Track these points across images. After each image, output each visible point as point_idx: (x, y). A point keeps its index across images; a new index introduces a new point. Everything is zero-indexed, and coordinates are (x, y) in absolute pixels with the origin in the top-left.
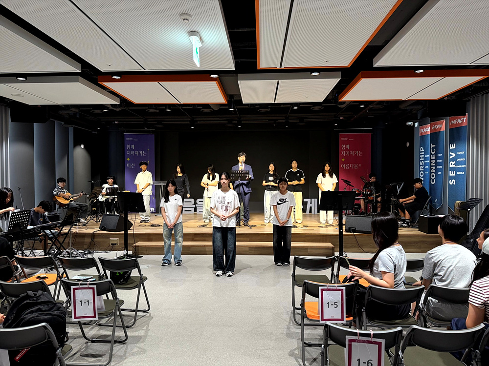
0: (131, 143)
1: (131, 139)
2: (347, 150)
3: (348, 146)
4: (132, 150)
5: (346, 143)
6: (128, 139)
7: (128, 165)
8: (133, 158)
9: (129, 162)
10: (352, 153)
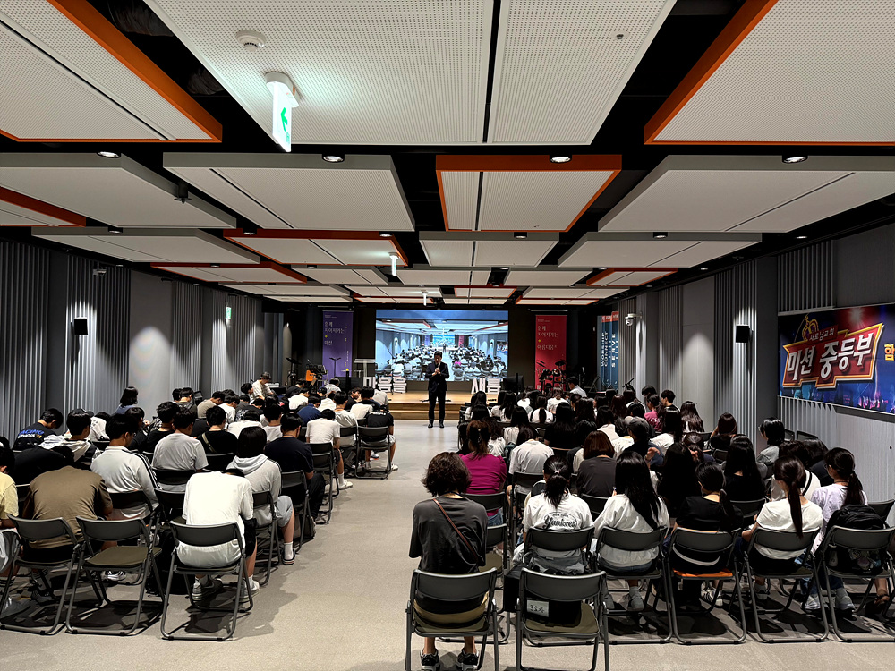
0: (329, 320)
1: (329, 316)
2: (543, 331)
3: (544, 327)
4: (330, 327)
5: (542, 324)
6: (326, 316)
7: (326, 342)
8: (332, 336)
9: (326, 339)
10: (548, 334)
